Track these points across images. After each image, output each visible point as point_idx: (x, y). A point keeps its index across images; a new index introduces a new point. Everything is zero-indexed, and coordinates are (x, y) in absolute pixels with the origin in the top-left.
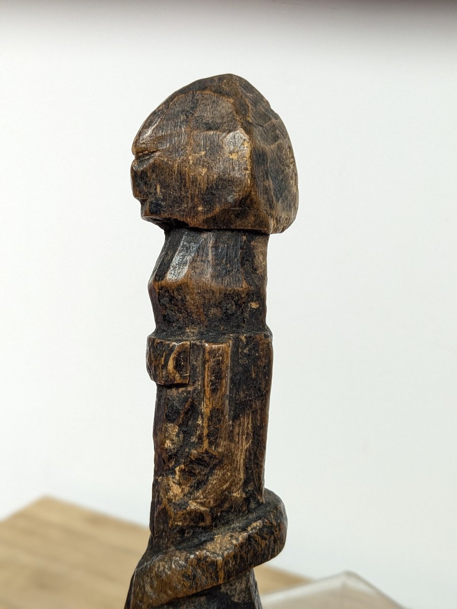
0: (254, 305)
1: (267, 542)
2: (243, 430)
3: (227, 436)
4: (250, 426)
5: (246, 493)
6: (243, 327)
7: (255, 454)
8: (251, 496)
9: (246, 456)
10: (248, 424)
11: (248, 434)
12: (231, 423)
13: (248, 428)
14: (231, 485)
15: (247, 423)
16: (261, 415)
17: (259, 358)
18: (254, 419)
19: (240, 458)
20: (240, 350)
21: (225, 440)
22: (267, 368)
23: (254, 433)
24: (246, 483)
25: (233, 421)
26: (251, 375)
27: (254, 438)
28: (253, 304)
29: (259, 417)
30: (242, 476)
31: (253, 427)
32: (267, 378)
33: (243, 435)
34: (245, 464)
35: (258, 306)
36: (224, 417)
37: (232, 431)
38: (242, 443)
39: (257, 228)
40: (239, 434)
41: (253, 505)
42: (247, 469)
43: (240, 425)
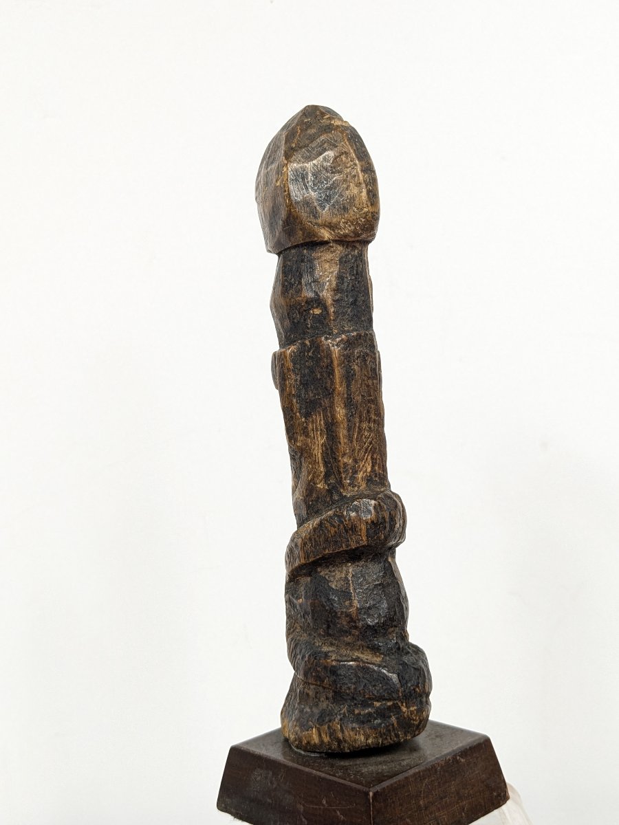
0: (317, 312)
1: (336, 529)
2: (316, 428)
3: (302, 432)
4: (322, 423)
5: (328, 485)
6: (308, 333)
7: (332, 449)
8: (333, 487)
9: (323, 451)
10: (321, 420)
11: (321, 430)
12: (303, 420)
13: (320, 424)
14: (314, 477)
15: (319, 420)
16: (330, 412)
17: (321, 359)
18: (325, 416)
19: (318, 452)
20: (306, 354)
21: (301, 436)
22: (330, 368)
23: (327, 429)
24: (327, 476)
25: (306, 418)
26: (316, 375)
27: (327, 434)
28: (315, 310)
29: (329, 415)
30: (322, 469)
31: (326, 424)
32: (331, 377)
33: (317, 431)
34: (323, 458)
35: (320, 311)
36: (295, 414)
37: (306, 428)
38: (317, 438)
39: (308, 240)
40: (313, 430)
41: (336, 497)
42: (326, 464)
43: (313, 422)
